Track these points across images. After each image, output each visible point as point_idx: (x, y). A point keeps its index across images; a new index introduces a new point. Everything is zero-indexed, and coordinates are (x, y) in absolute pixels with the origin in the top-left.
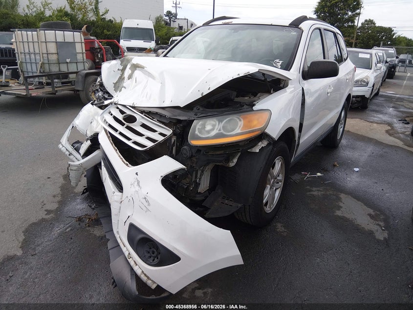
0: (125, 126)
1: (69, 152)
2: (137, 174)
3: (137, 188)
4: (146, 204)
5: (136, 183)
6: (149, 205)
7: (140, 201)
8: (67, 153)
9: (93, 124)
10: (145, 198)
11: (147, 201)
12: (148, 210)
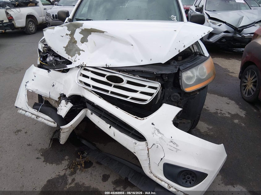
0: (113, 86)
1: (35, 115)
2: (153, 124)
3: (160, 135)
4: (175, 146)
5: (156, 132)
6: (177, 146)
7: (167, 145)
8: (34, 117)
9: (55, 86)
10: (172, 142)
11: (174, 143)
12: (177, 150)
